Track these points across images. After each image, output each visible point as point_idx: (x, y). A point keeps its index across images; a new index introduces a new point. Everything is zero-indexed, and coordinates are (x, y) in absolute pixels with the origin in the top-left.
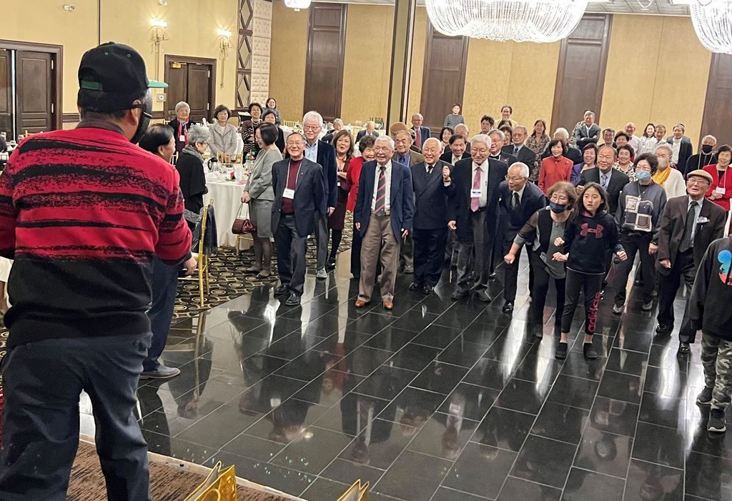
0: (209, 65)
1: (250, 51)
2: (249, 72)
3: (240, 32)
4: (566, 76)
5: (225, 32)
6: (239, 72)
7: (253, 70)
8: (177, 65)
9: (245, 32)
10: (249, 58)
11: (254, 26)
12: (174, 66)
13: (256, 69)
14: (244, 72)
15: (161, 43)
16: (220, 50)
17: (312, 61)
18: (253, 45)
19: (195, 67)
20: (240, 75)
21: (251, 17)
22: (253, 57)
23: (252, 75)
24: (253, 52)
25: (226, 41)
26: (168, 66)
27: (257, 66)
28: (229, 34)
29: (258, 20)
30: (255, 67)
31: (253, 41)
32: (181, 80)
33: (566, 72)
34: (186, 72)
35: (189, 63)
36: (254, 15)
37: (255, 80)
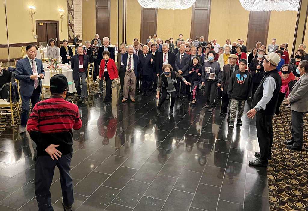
0: (56, 23)
1: (73, 17)
2: (73, 25)
3: (68, 10)
4: (195, 22)
5: (62, 10)
6: (69, 26)
7: (75, 25)
8: (41, 24)
9: (70, 10)
10: (73, 20)
11: (74, 7)
12: (40, 24)
13: (76, 24)
14: (71, 25)
15: (34, 15)
16: (60, 17)
17: (98, 20)
18: (74, 15)
19: (49, 24)
20: (70, 27)
21: (73, 4)
22: (75, 19)
23: (75, 26)
24: (74, 17)
25: (62, 14)
26: (37, 24)
27: (76, 23)
28: (63, 11)
29: (76, 5)
30: (75, 23)
31: (74, 13)
32: (44, 30)
33: (195, 21)
34: (46, 26)
35: (47, 23)
36: (74, 3)
37: (76, 29)
